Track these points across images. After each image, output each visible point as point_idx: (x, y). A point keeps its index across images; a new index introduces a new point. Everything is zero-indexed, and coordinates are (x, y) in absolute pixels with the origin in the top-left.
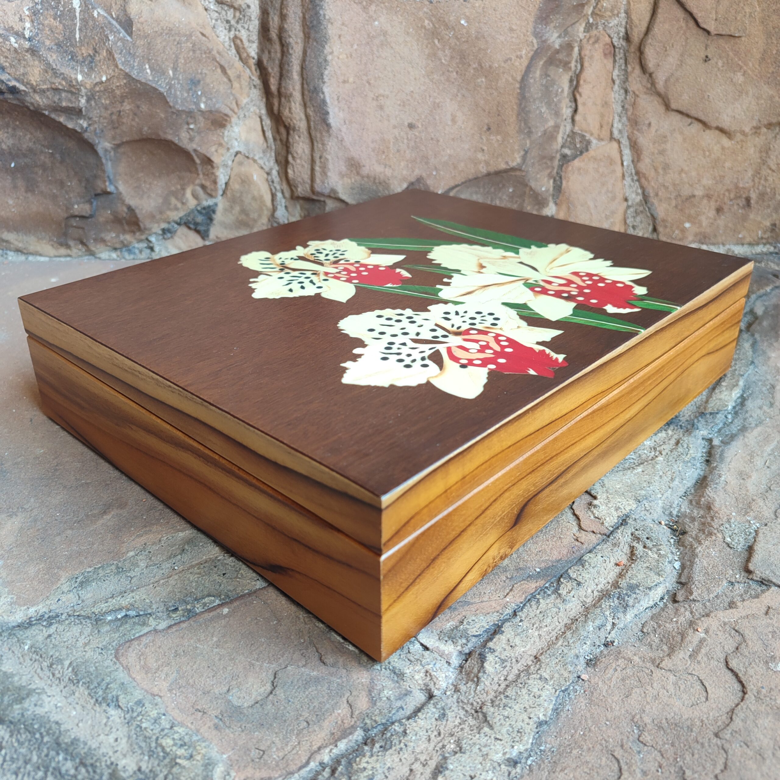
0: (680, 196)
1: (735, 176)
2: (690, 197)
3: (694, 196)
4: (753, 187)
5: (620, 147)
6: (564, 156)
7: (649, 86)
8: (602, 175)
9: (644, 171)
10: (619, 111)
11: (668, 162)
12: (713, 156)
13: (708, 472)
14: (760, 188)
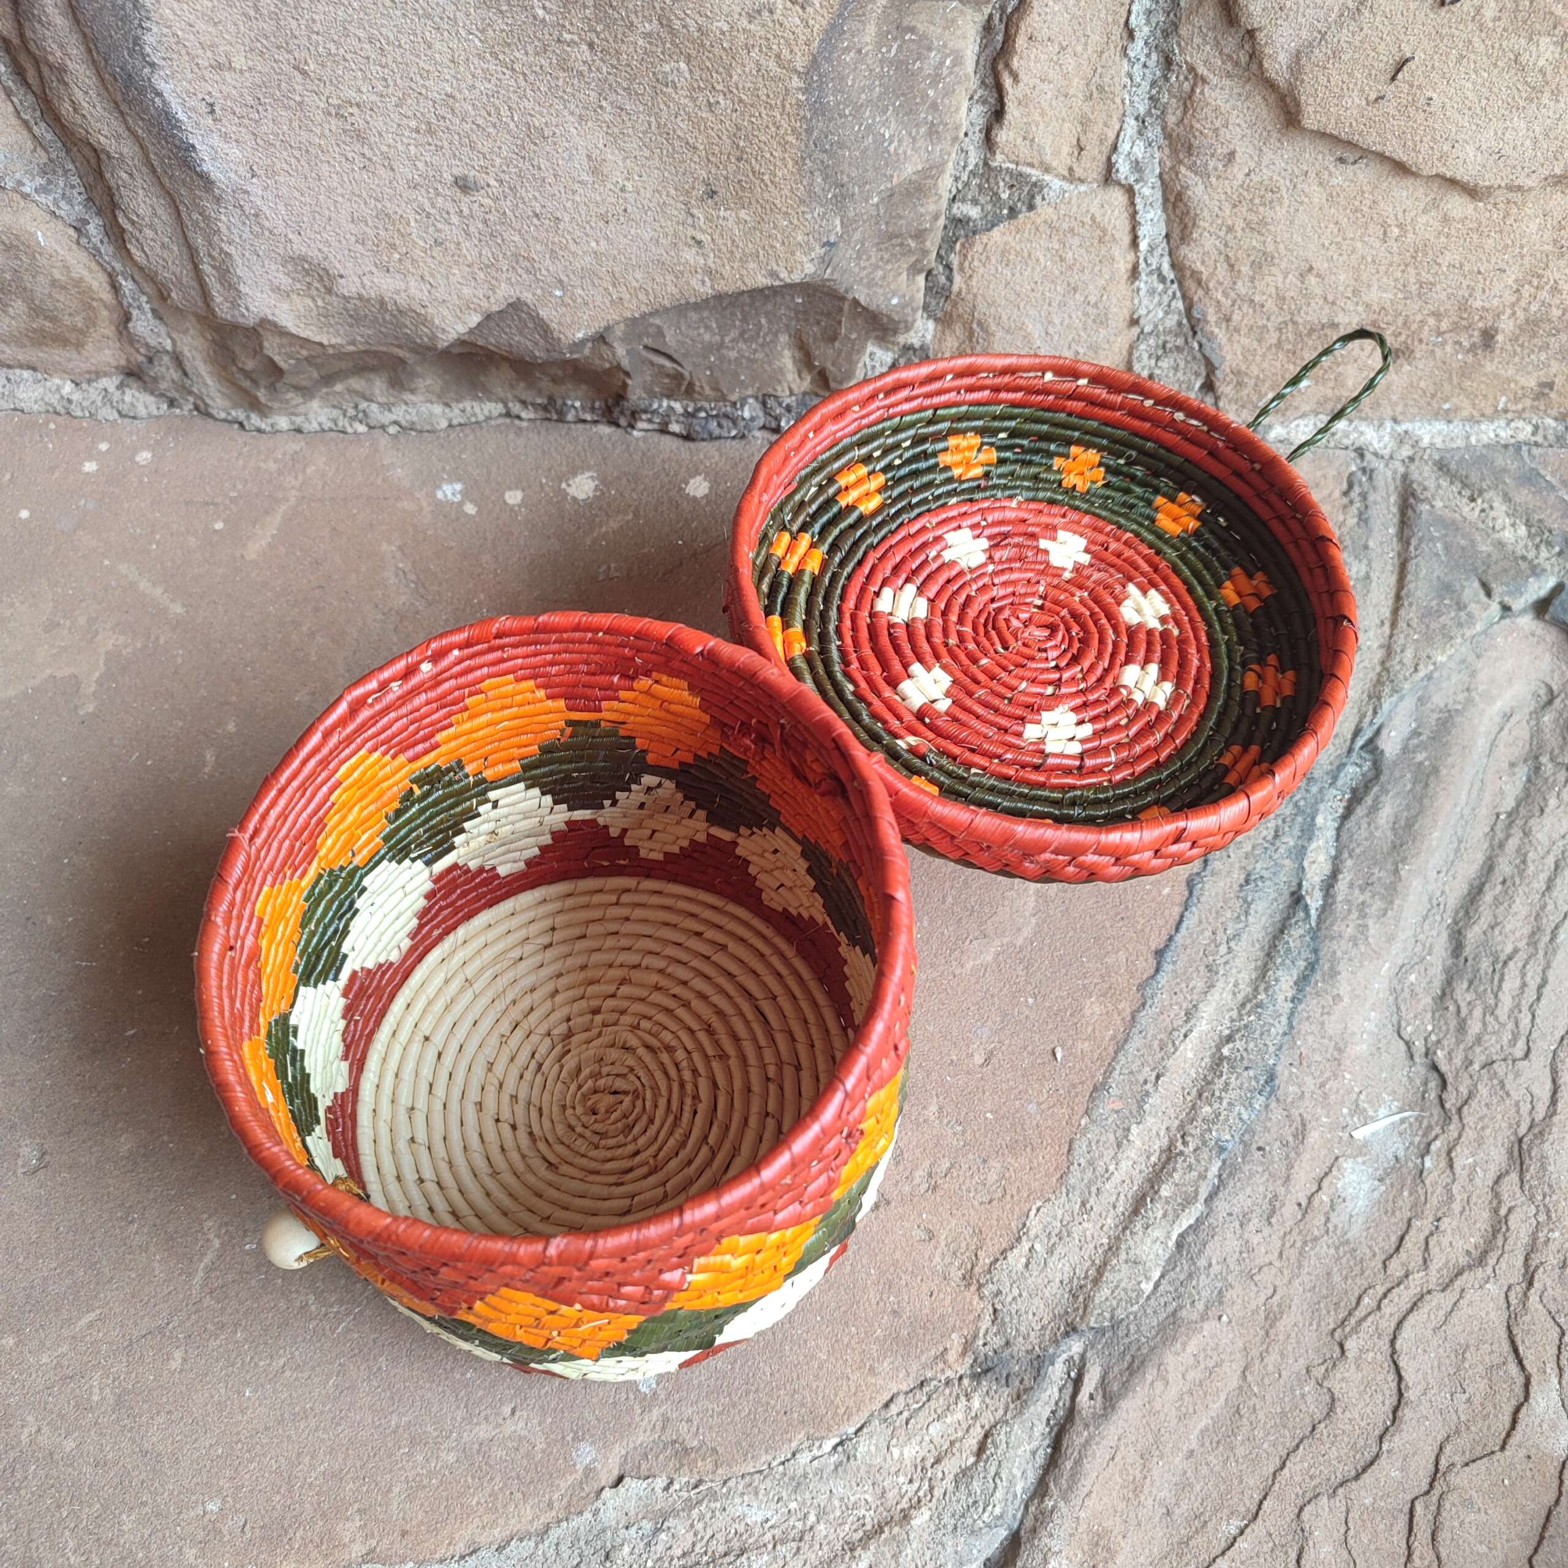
0: (1295, 323)
1: (1465, 283)
2: (1323, 326)
3: (1334, 325)
4: (1513, 305)
5: (1133, 204)
6: (958, 221)
7: (1244, 58)
8: (1070, 268)
9: (1198, 266)
10: (1142, 110)
11: (1270, 248)
12: (1410, 235)
13: (1029, 1523)
14: (1534, 308)
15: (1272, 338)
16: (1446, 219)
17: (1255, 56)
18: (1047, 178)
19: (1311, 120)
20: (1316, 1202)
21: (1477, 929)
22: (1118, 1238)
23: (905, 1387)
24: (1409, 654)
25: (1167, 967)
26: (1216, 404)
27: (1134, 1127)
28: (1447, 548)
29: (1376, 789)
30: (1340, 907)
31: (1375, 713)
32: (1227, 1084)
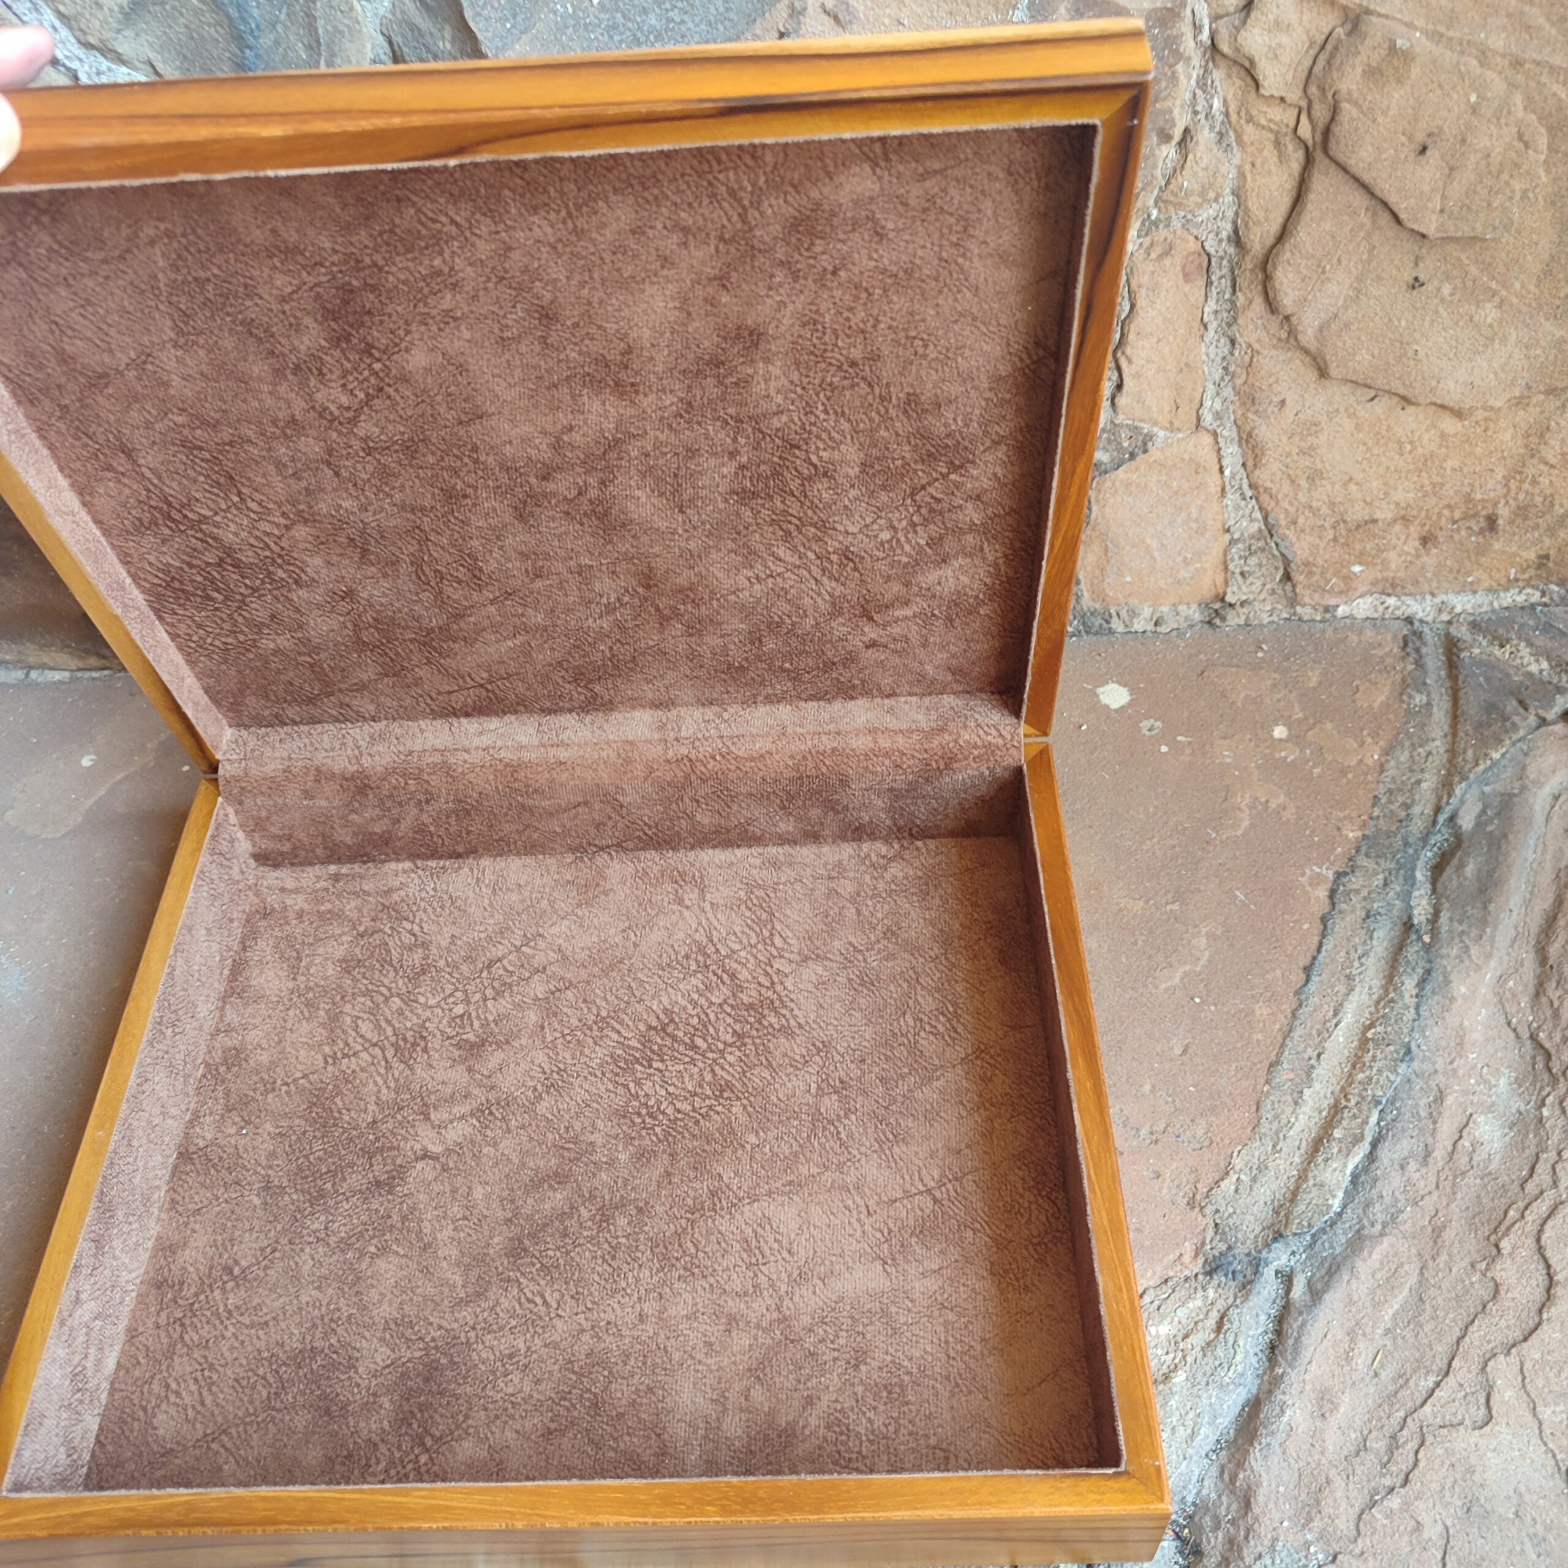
0: (1344, 522)
1: (1466, 482)
2: (1366, 523)
3: (1375, 521)
4: (1505, 496)
5: (1217, 443)
7: (1284, 335)
8: (1176, 493)
9: (1268, 484)
10: (1217, 377)
11: (1320, 466)
12: (1420, 450)
13: (1266, 1387)
14: (1521, 497)
15: (1330, 534)
16: (1443, 436)
17: (1292, 333)
18: (1155, 429)
19: (1334, 371)
20: (1459, 1147)
21: (1556, 945)
22: (1305, 1170)
23: (1152, 1283)
24: (1470, 754)
25: (1315, 979)
26: (1294, 591)
27: (1305, 1091)
28: (1487, 680)
29: (1459, 854)
30: (1444, 936)
31: (1450, 796)
32: (1374, 1057)
